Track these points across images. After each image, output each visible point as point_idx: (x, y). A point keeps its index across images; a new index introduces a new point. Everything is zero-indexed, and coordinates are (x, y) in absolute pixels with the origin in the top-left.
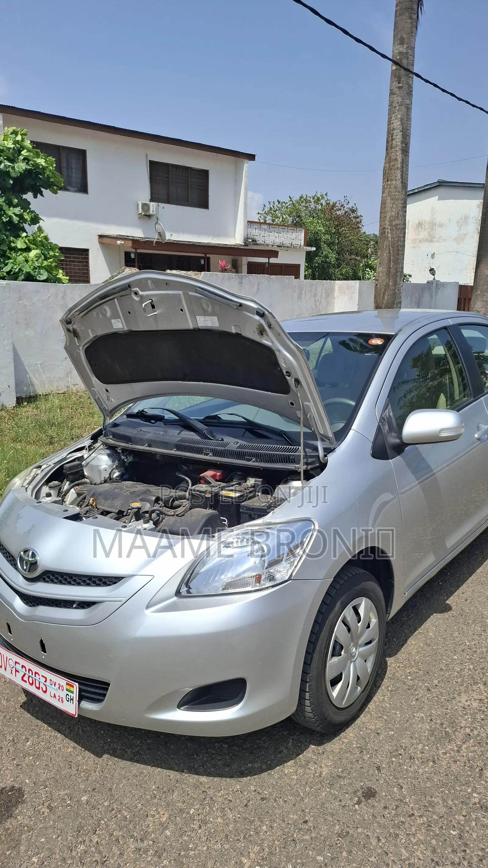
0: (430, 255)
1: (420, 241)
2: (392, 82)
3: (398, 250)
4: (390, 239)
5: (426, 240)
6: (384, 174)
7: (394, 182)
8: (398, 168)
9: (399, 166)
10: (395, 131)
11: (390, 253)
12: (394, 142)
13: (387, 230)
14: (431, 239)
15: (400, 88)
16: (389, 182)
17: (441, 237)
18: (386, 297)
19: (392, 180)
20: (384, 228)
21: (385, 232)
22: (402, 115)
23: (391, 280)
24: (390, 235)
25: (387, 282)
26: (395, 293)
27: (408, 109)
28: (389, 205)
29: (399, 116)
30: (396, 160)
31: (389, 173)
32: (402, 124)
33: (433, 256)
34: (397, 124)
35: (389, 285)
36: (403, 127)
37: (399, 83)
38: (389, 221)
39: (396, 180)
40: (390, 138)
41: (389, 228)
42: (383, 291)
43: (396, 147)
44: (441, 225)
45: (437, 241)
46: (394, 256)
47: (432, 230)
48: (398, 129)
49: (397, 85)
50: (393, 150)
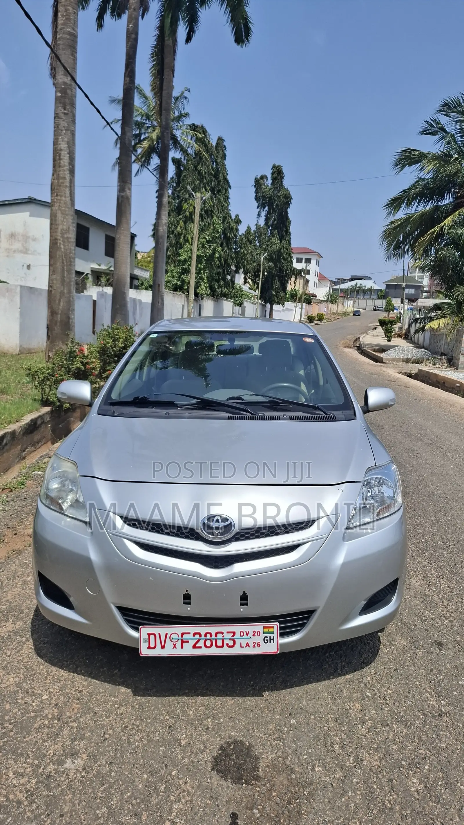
0: (25, 266)
1: (14, 251)
2: (56, 108)
3: (71, 261)
4: (63, 250)
5: (21, 252)
6: (52, 190)
7: (63, 198)
8: (66, 186)
9: (68, 184)
10: (62, 152)
11: (63, 263)
12: (62, 162)
13: (59, 241)
14: (25, 251)
15: (65, 114)
16: (59, 198)
17: (35, 251)
18: (62, 304)
19: (61, 196)
20: (56, 239)
21: (56, 243)
22: (68, 139)
23: (65, 288)
24: (62, 246)
25: (62, 289)
26: (70, 300)
27: (73, 134)
28: (60, 218)
29: (66, 139)
30: (64, 178)
31: (57, 189)
32: (69, 147)
33: (29, 267)
34: (63, 145)
35: (64, 293)
36: (69, 150)
37: (65, 109)
38: (61, 234)
39: (65, 197)
40: (58, 157)
41: (62, 239)
42: (58, 297)
43: (64, 166)
44: (34, 240)
45: (31, 254)
46: (67, 266)
47: (26, 242)
48: (65, 151)
49: (63, 110)
50: (61, 168)
